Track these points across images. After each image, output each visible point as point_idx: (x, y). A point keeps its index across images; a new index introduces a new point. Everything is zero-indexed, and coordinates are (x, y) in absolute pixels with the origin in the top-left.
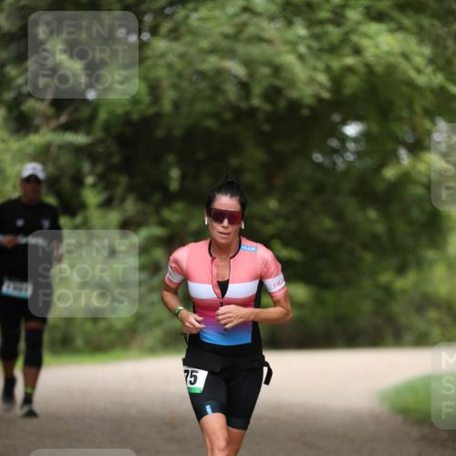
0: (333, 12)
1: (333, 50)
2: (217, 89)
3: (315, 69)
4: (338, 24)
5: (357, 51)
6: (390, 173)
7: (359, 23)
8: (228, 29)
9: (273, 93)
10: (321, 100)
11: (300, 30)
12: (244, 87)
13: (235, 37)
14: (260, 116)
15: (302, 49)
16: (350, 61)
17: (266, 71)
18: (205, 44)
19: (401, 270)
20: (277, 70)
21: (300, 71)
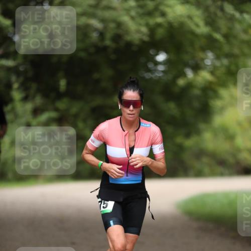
1: (150, 14)
2: (85, 35)
3: (140, 24)
5: (163, 14)
6: (181, 82)
9: (117, 38)
10: (144, 42)
11: (132, 3)
12: (102, 35)
13: (96, 6)
15: (133, 13)
16: (159, 20)
17: (112, 25)
19: (188, 135)
20: (119, 25)
21: (132, 26)
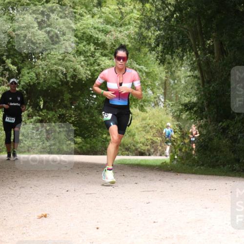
0: (92, 53)
1: (91, 65)
2: (56, 75)
3: (86, 70)
4: (93, 57)
5: (99, 65)
7: (99, 57)
8: (60, 57)
9: (74, 77)
11: (82, 58)
12: (65, 75)
13: (63, 60)
14: (70, 84)
15: (82, 63)
16: (97, 68)
17: (72, 70)
18: (53, 62)
20: (75, 70)
21: (82, 70)
